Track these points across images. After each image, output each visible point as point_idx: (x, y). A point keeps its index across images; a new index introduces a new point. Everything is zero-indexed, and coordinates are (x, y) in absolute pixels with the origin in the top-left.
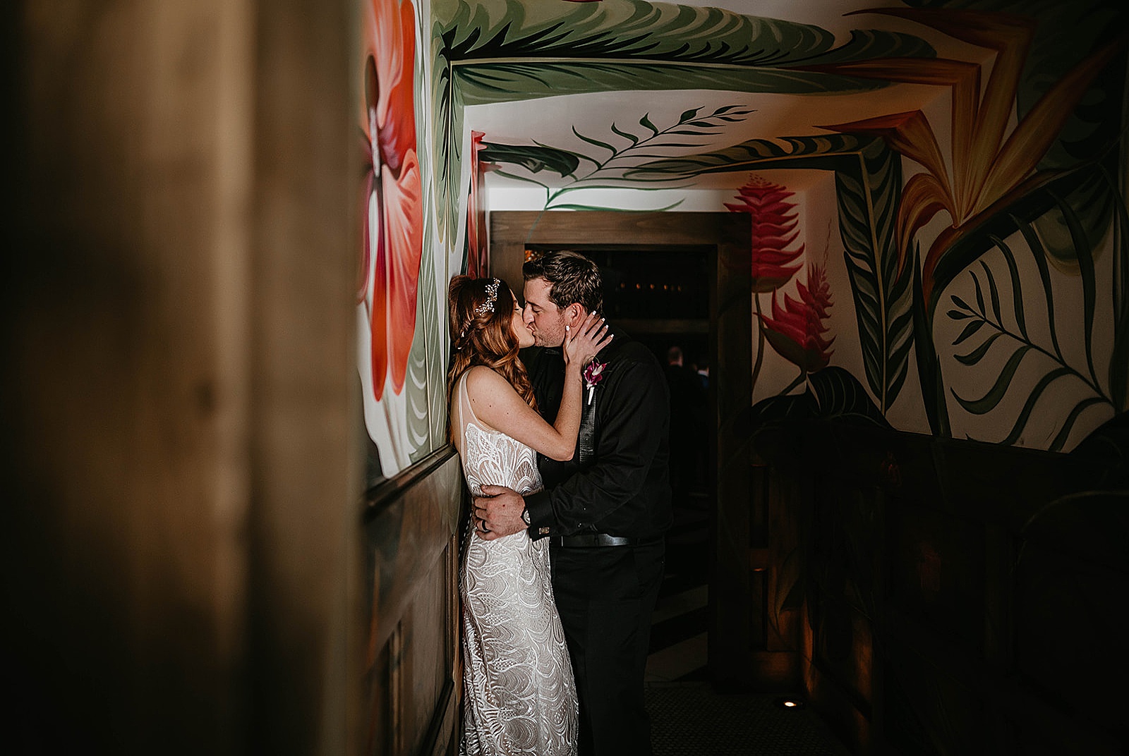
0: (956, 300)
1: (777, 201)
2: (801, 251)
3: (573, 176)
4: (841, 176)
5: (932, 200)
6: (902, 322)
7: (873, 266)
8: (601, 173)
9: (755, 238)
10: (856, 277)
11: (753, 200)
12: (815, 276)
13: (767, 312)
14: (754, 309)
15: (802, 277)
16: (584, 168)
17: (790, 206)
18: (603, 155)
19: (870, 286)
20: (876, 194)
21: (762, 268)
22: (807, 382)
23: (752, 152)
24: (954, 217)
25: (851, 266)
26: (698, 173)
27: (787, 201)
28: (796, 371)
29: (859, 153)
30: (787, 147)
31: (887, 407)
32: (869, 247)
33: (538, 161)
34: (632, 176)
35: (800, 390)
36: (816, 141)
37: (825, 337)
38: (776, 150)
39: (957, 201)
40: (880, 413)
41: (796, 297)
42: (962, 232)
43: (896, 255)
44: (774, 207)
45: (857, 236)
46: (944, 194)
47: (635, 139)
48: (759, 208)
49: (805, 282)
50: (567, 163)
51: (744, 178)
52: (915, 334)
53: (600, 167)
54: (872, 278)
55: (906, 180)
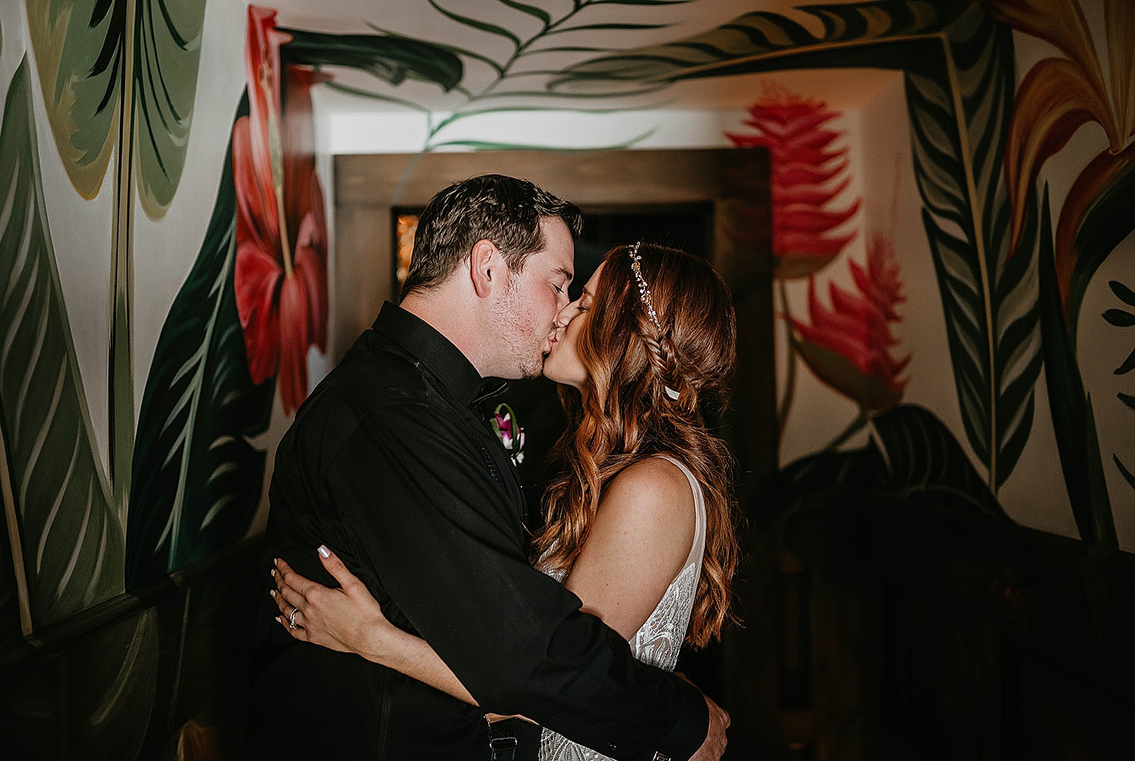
0: (1117, 288)
1: (811, 127)
2: (853, 210)
3: (464, 91)
4: (914, 78)
5: (1070, 106)
6: (1020, 330)
7: (969, 230)
8: (507, 85)
9: (778, 191)
10: (943, 250)
11: (773, 127)
12: (878, 251)
13: (801, 312)
14: (778, 306)
15: (858, 252)
16: (476, 75)
17: (831, 137)
18: (501, 49)
19: (967, 268)
20: (971, 105)
21: (790, 238)
22: (869, 429)
23: (757, 38)
24: (1112, 135)
25: (934, 234)
26: (673, 80)
27: (830, 126)
28: (849, 410)
29: (942, 35)
30: (815, 26)
31: (1000, 481)
32: (961, 197)
33: (393, 64)
34: (563, 88)
35: (858, 441)
36: (862, 11)
37: (896, 353)
38: (798, 34)
39: (1116, 104)
40: (987, 490)
41: (848, 286)
42: (1127, 162)
43: (1008, 208)
44: (808, 138)
45: (941, 178)
46: (1090, 90)
47: (544, 16)
48: (783, 140)
49: (862, 261)
50: (441, 64)
51: (754, 87)
52: (1045, 353)
53: (502, 73)
54: (967, 251)
55: (1022, 74)
